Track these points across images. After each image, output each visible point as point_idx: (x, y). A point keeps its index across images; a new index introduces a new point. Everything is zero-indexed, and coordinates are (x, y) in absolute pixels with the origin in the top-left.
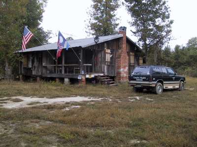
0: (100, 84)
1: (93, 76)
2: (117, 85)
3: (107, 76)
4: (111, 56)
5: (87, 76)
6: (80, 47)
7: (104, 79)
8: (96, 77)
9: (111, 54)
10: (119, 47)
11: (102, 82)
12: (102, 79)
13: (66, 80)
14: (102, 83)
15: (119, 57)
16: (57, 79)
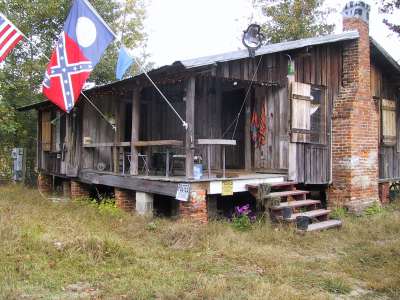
0: (268, 221)
1: (239, 186)
2: (338, 227)
3: (299, 186)
4: (314, 110)
5: (216, 188)
6: (178, 65)
7: (284, 199)
8: (252, 190)
9: (314, 103)
10: (342, 79)
11: (278, 211)
12: (274, 201)
13: (142, 200)
14: (278, 216)
15: (345, 113)
16: (118, 194)
